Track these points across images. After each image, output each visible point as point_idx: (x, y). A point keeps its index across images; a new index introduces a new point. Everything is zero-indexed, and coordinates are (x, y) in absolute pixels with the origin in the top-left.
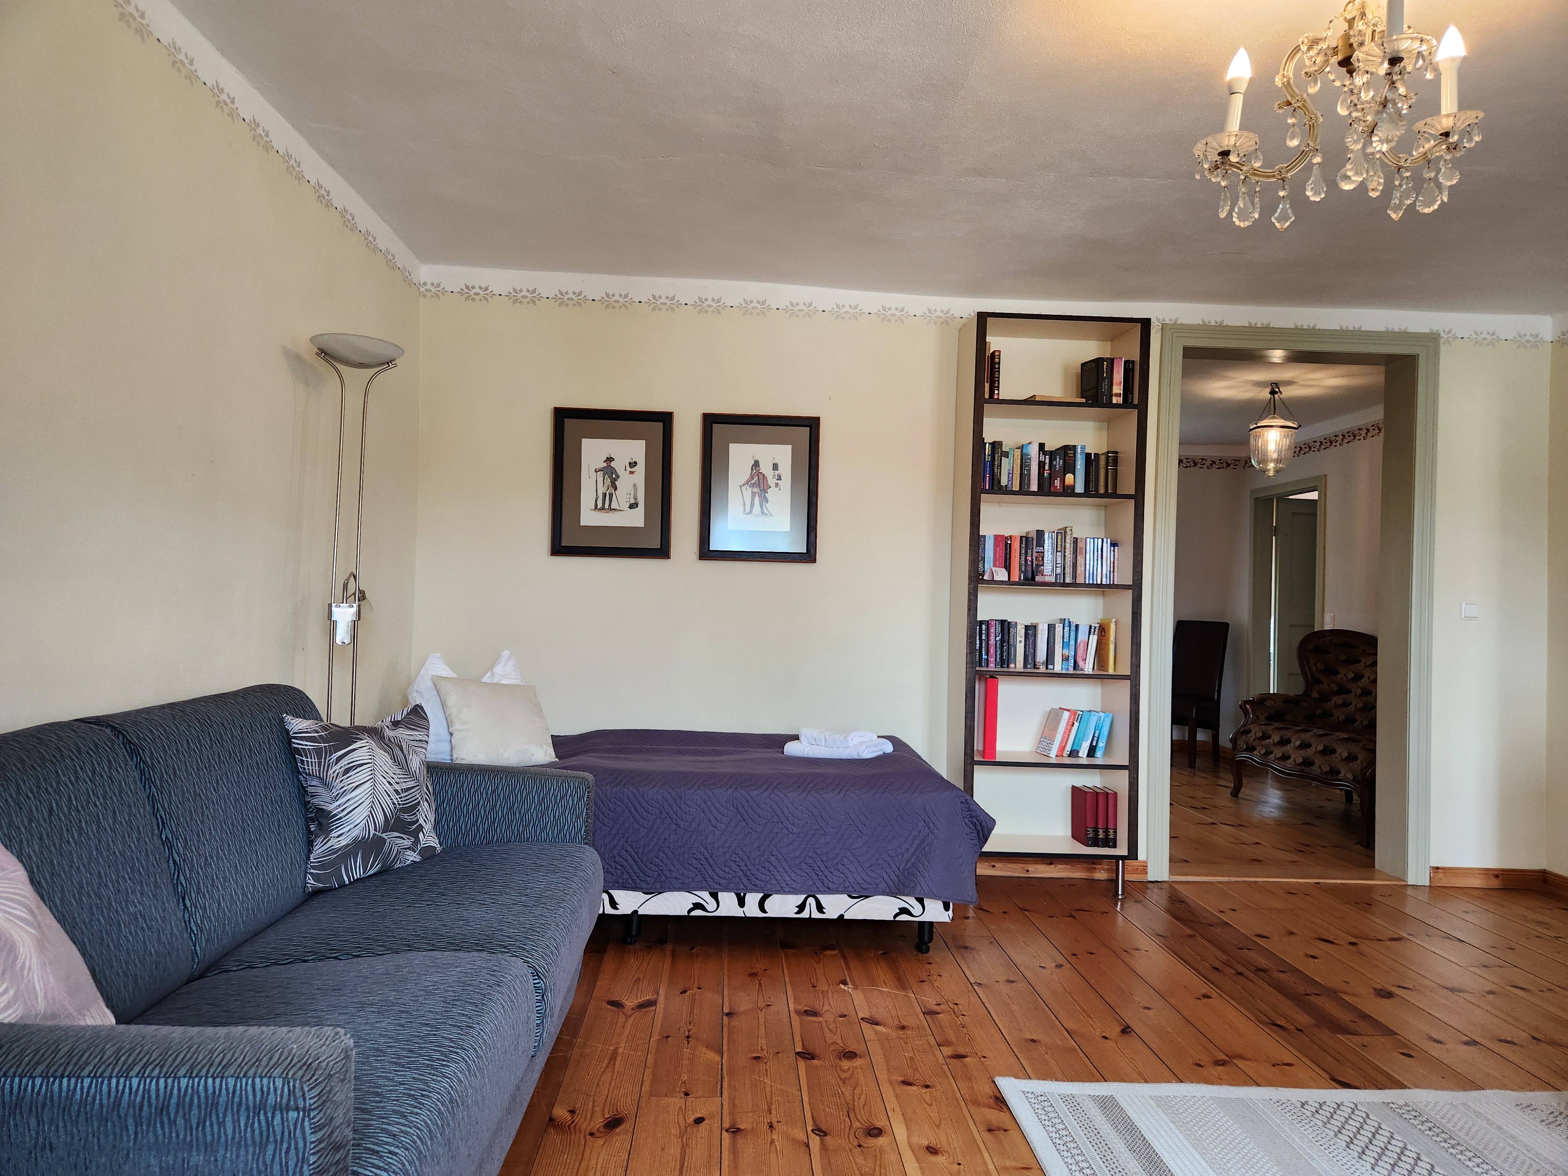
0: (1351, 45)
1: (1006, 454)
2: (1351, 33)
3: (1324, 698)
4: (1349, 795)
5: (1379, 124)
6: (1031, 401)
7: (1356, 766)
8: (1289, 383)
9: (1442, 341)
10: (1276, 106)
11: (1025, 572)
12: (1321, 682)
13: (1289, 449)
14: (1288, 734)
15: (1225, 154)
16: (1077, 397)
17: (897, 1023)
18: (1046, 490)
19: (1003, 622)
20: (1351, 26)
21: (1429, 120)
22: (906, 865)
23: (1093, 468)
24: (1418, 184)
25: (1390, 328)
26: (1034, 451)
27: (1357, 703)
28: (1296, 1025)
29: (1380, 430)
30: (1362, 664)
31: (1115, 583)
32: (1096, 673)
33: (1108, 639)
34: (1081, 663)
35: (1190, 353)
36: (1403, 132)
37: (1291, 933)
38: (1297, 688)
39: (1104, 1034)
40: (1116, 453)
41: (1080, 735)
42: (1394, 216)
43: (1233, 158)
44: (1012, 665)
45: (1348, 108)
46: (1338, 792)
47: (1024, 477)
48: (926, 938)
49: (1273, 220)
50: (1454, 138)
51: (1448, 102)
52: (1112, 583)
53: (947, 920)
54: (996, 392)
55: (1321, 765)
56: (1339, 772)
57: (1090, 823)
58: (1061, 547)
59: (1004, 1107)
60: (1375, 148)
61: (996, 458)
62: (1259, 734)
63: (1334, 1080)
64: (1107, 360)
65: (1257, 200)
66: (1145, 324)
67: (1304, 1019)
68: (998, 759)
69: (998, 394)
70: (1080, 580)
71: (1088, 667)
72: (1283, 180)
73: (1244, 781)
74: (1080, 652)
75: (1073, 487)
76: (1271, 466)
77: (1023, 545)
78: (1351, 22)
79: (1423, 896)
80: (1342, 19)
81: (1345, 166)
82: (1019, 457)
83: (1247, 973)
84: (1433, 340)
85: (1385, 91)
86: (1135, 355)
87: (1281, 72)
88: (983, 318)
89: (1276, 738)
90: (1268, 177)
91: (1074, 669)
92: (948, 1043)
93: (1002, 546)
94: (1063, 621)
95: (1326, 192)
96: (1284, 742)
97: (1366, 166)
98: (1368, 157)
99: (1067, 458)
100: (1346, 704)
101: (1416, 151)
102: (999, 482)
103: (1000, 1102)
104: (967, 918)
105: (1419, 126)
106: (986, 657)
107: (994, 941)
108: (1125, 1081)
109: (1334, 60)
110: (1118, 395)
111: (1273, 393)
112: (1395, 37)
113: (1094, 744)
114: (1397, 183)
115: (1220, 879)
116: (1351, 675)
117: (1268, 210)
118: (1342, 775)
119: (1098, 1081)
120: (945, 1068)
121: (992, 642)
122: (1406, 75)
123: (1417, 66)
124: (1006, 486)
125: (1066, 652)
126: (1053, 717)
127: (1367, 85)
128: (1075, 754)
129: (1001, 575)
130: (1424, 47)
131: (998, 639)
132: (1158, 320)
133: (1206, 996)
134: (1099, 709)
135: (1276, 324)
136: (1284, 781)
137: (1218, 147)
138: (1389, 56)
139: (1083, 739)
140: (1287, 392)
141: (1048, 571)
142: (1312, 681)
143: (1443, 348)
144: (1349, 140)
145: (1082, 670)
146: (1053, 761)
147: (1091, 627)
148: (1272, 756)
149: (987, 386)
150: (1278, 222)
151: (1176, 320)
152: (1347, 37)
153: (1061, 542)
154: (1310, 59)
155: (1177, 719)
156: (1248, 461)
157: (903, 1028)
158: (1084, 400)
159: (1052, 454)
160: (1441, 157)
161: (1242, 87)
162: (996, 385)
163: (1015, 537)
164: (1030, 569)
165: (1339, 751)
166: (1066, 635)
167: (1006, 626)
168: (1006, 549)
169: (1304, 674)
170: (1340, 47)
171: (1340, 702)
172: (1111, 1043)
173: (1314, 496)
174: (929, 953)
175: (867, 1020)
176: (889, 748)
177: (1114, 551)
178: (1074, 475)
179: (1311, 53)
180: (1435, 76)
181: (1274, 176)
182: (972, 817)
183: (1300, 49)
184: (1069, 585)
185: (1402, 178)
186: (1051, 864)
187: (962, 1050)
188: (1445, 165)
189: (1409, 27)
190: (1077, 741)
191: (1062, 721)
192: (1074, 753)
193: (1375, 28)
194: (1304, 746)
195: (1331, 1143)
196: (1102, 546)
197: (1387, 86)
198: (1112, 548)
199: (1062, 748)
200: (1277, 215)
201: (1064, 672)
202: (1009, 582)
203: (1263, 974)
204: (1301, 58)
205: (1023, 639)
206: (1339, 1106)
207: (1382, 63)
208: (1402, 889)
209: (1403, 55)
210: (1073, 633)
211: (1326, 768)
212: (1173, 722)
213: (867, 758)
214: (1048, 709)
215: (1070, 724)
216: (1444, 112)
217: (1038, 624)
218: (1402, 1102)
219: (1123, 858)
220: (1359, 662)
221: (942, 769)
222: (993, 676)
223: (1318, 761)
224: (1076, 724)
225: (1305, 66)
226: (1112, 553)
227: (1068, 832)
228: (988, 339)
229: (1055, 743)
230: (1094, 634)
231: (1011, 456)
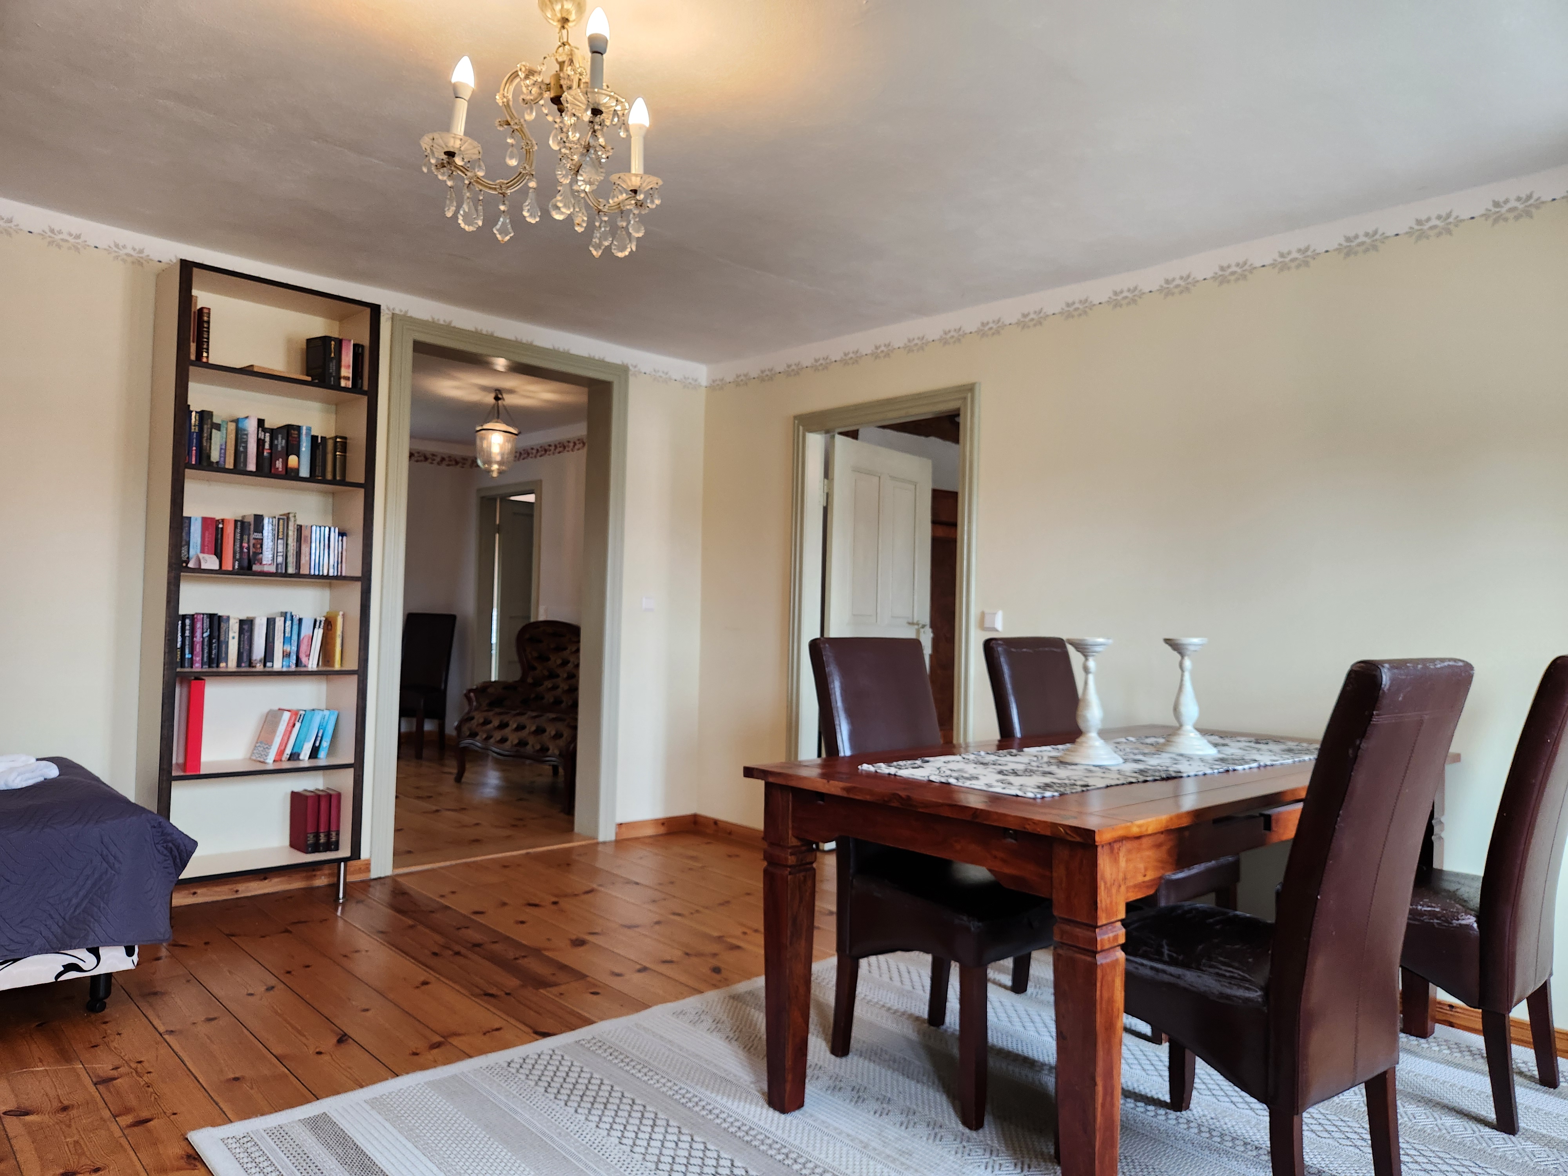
0: (561, 86)
1: (218, 427)
2: (561, 75)
3: (537, 683)
4: (555, 769)
5: (584, 165)
6: (248, 371)
7: (561, 742)
8: (511, 391)
9: (630, 373)
10: (497, 123)
11: (240, 561)
12: (534, 668)
13: (510, 453)
14: (506, 718)
15: (451, 154)
16: (303, 374)
17: (56, 1104)
18: (266, 470)
19: (211, 616)
20: (561, 69)
21: (621, 175)
22: (75, 911)
23: (319, 453)
24: (614, 230)
25: (592, 355)
26: (251, 427)
27: (564, 686)
28: (505, 990)
29: (584, 444)
30: (568, 651)
31: (344, 574)
32: (321, 669)
33: (335, 633)
34: (304, 659)
35: (420, 348)
36: (602, 178)
37: (504, 904)
38: (515, 675)
39: (317, 1050)
40: (345, 438)
41: (302, 736)
42: (594, 253)
43: (458, 161)
44: (223, 665)
45: (559, 143)
46: (547, 767)
47: (240, 454)
48: (102, 993)
49: (495, 232)
50: (641, 197)
51: (637, 165)
52: (339, 574)
53: (130, 966)
54: (205, 354)
55: (533, 744)
56: (548, 749)
57: (310, 829)
58: (283, 534)
59: (197, 1164)
60: (580, 186)
61: (205, 431)
62: (481, 720)
63: (536, 1033)
64: (335, 339)
65: (480, 208)
66: (375, 310)
67: (512, 982)
68: (203, 771)
69: (207, 357)
70: (304, 571)
71: (312, 664)
72: (504, 194)
73: (467, 766)
74: (304, 648)
75: (297, 470)
76: (495, 467)
77: (238, 530)
78: (561, 64)
79: (610, 850)
80: (553, 59)
81: (555, 197)
82: (234, 432)
83: (463, 951)
84: (623, 370)
85: (589, 137)
86: (365, 340)
87: (501, 92)
88: (187, 268)
89: (496, 723)
90: (490, 188)
91: (297, 665)
92: (127, 1111)
93: (212, 530)
94: (284, 615)
95: (540, 217)
96: (503, 726)
97: (573, 202)
98: (575, 194)
99: (290, 438)
100: (555, 687)
101: (612, 200)
102: (209, 457)
103: (194, 1158)
104: (158, 959)
105: (614, 178)
106: (190, 656)
107: (192, 978)
108: (338, 1093)
109: (548, 95)
110: (347, 378)
111: (497, 398)
112: (596, 90)
113: (317, 744)
114: (597, 224)
115: (442, 864)
116: (559, 662)
117: (490, 221)
118: (550, 752)
119: (308, 1101)
120: (123, 1141)
121: (198, 638)
122: (605, 128)
123: (614, 123)
124: (217, 462)
125: (287, 648)
126: (271, 719)
127: (574, 126)
128: (296, 757)
129: (211, 562)
130: (618, 108)
131: (205, 635)
132: (388, 309)
133: (425, 983)
134: (323, 706)
135: (499, 333)
136: (504, 763)
137: (444, 146)
138: (592, 106)
139: (305, 740)
140: (509, 400)
141: (268, 559)
142: (527, 667)
143: (632, 380)
144: (560, 173)
145: (305, 666)
146: (271, 766)
147: (315, 621)
148: (492, 740)
149: (193, 346)
150: (500, 234)
151: (406, 312)
152: (558, 77)
153: (284, 529)
154: (528, 88)
155: (404, 711)
156: (474, 461)
157: (65, 1109)
158: (309, 379)
159: (273, 432)
160: (631, 210)
161: (467, 95)
162: (205, 346)
163: (229, 520)
164: (245, 557)
165: (548, 730)
166: (288, 629)
167: (216, 622)
168: (217, 534)
169: (521, 661)
170: (552, 84)
171: (550, 686)
172: (326, 1058)
173: (530, 498)
174: (106, 1010)
175: (11, 1113)
176: (53, 772)
177: (342, 540)
178: (299, 457)
179: (528, 82)
180: (627, 136)
181: (495, 189)
182: (166, 841)
183: (518, 75)
184: (291, 576)
185: (601, 221)
186: (265, 879)
187: (145, 1114)
188: (634, 218)
189: (608, 87)
190: (299, 743)
191: (282, 723)
192: (294, 756)
193: (581, 77)
194: (520, 728)
195: (532, 1092)
196: (329, 535)
197: (590, 133)
198: (340, 538)
199: (281, 752)
200: (498, 227)
201: (285, 669)
202: (220, 571)
203: (477, 949)
204: (519, 84)
205: (237, 635)
206: (539, 1056)
207: (586, 110)
208: (594, 847)
209: (603, 109)
210: (295, 627)
211: (538, 747)
212: (402, 714)
213: (19, 787)
214: (266, 710)
215: (291, 724)
216: (633, 171)
217: (254, 618)
218: (589, 1037)
219: (345, 860)
220: (566, 649)
221: (128, 789)
222: (199, 678)
223: (531, 740)
224: (298, 725)
225: (522, 93)
226: (340, 542)
227: (286, 841)
228: (195, 292)
229: (273, 747)
230: (319, 627)
231: (223, 430)
